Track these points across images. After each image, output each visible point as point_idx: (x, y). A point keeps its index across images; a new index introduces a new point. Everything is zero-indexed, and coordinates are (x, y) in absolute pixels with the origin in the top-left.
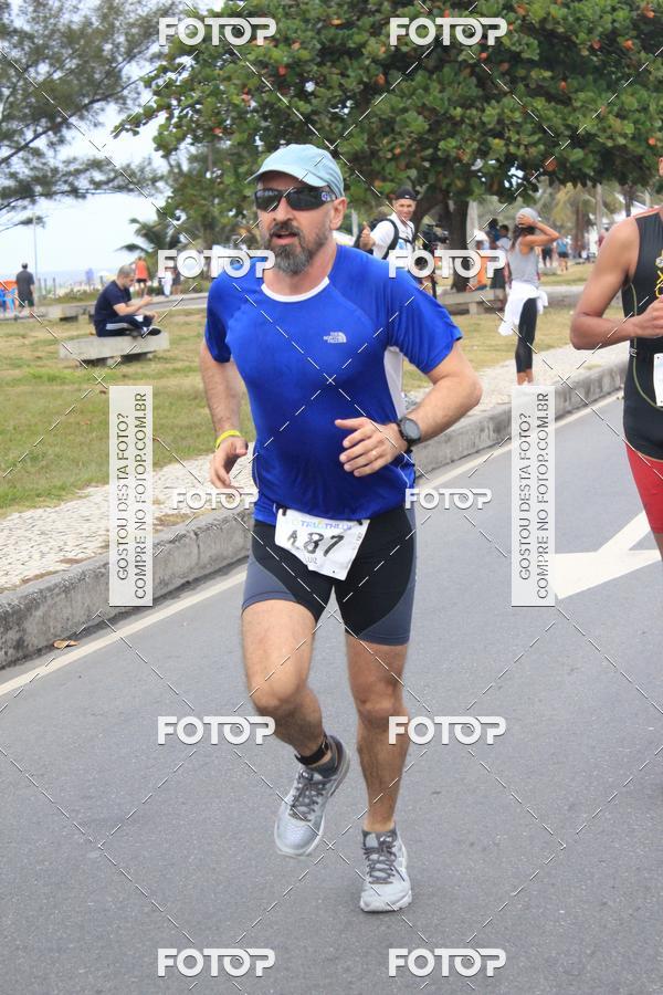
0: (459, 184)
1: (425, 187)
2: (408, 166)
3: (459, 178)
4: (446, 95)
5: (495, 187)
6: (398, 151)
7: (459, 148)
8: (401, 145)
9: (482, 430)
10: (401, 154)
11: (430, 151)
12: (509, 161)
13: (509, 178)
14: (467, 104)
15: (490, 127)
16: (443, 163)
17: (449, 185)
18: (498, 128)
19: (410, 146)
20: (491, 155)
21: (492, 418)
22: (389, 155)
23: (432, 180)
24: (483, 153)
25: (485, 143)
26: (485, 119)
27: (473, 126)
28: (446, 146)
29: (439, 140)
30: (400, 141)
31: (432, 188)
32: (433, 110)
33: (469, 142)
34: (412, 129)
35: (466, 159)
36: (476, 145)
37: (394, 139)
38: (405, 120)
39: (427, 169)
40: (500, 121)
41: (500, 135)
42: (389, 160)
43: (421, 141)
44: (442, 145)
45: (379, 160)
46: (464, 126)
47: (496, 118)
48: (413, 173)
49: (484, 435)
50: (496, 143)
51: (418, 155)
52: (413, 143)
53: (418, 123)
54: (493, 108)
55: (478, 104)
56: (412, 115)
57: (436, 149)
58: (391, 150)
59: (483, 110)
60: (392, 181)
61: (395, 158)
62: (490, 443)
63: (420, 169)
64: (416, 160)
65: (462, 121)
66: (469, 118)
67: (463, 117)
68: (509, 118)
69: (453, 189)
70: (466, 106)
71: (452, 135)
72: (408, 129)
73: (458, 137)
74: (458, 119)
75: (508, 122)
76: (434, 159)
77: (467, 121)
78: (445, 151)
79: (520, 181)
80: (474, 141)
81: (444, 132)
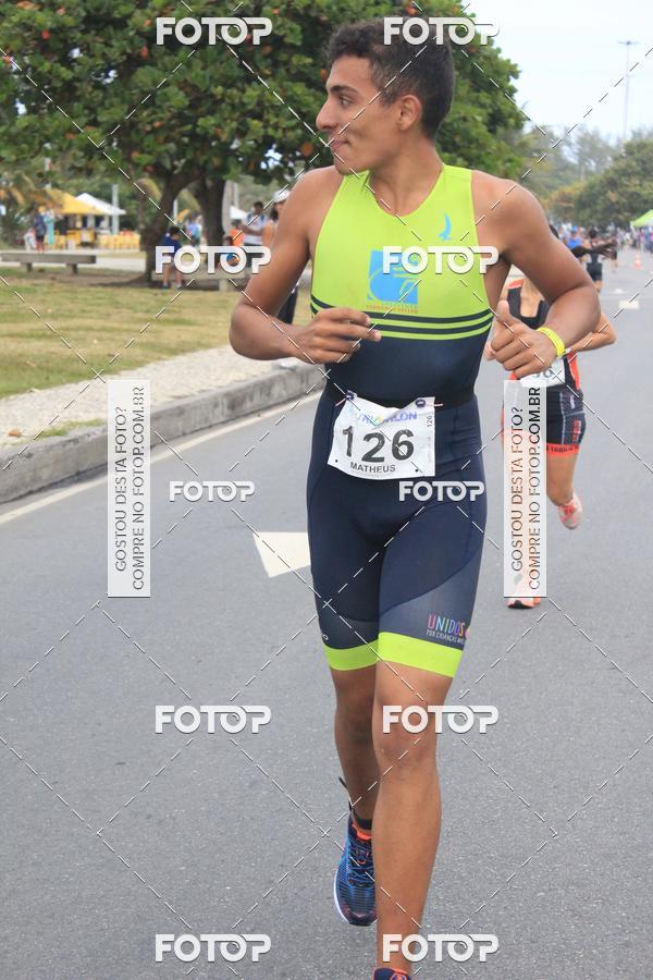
0: (216, 161)
1: (183, 161)
2: (167, 140)
3: (216, 155)
4: (208, 73)
5: (252, 167)
6: (157, 124)
7: (218, 126)
8: (161, 119)
9: (216, 406)
10: (161, 127)
11: (189, 127)
12: (266, 143)
13: (266, 160)
14: (228, 83)
15: (250, 107)
16: (201, 140)
17: (206, 162)
18: (258, 109)
19: (170, 120)
20: (248, 137)
21: (227, 395)
22: (148, 128)
23: (190, 155)
24: (241, 133)
25: (243, 123)
26: (245, 100)
27: (233, 106)
28: (207, 123)
29: (198, 117)
30: (161, 115)
31: (189, 164)
32: (194, 87)
33: (228, 121)
34: (173, 103)
35: (224, 137)
36: (234, 125)
37: (154, 113)
38: (165, 94)
39: (187, 145)
40: (260, 103)
41: (259, 117)
42: (148, 133)
43: (181, 117)
44: (201, 122)
45: (138, 131)
46: (223, 105)
47: (255, 100)
48: (172, 146)
49: (218, 411)
50: (255, 124)
51: (178, 130)
52: (173, 117)
53: (179, 99)
54: (254, 90)
55: (239, 84)
56: (173, 89)
57: (195, 126)
58: (151, 123)
59: (244, 91)
60: (150, 153)
61: (154, 131)
62: (222, 419)
63: (178, 143)
64: (175, 134)
65: (222, 100)
66: (230, 97)
67: (223, 95)
68: (269, 101)
69: (210, 167)
70: (227, 85)
71: (211, 112)
72: (168, 104)
73: (217, 115)
74: (219, 97)
75: (267, 104)
76: (193, 135)
77: (227, 100)
78: (203, 128)
79: (277, 163)
80: (232, 120)
81: (203, 109)
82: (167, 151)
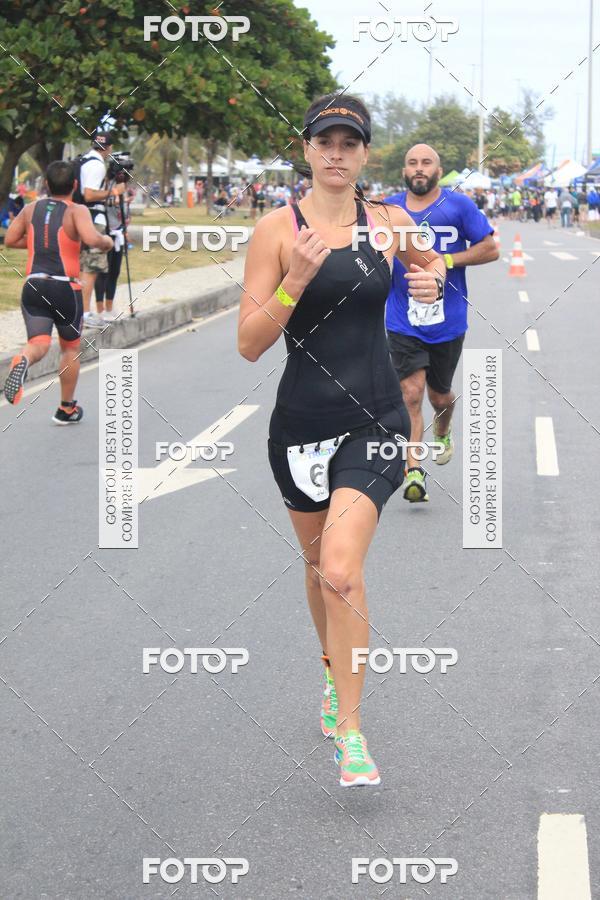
0: (56, 126)
1: (24, 126)
2: (9, 107)
3: (55, 120)
4: (47, 44)
7: (57, 93)
8: (4, 86)
10: (4, 94)
11: (30, 94)
12: (102, 109)
13: (102, 125)
14: (66, 54)
15: (86, 76)
16: (43, 106)
17: (46, 126)
18: (94, 78)
19: (12, 87)
20: (86, 103)
23: (31, 120)
24: (79, 99)
25: (81, 91)
26: (82, 69)
27: (71, 74)
29: (39, 85)
31: (30, 128)
32: (35, 57)
33: (67, 89)
34: (14, 72)
35: (62, 104)
36: (72, 92)
38: (8, 64)
39: (28, 111)
40: (96, 72)
41: (95, 84)
43: (21, 85)
44: (41, 89)
46: (62, 74)
47: (92, 69)
48: (14, 113)
50: (92, 91)
51: (19, 97)
52: (14, 85)
53: (20, 68)
54: (90, 59)
55: (76, 55)
56: (14, 59)
57: (36, 92)
59: (80, 61)
63: (20, 109)
64: (17, 100)
65: (61, 69)
66: (67, 66)
67: (62, 65)
68: (104, 70)
69: (50, 131)
70: (65, 56)
71: (51, 81)
72: (10, 72)
73: (56, 83)
74: (57, 66)
75: (102, 73)
76: (33, 102)
77: (66, 70)
78: (44, 94)
79: (112, 128)
80: (70, 88)
81: (43, 77)
82: (9, 116)
